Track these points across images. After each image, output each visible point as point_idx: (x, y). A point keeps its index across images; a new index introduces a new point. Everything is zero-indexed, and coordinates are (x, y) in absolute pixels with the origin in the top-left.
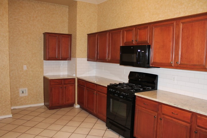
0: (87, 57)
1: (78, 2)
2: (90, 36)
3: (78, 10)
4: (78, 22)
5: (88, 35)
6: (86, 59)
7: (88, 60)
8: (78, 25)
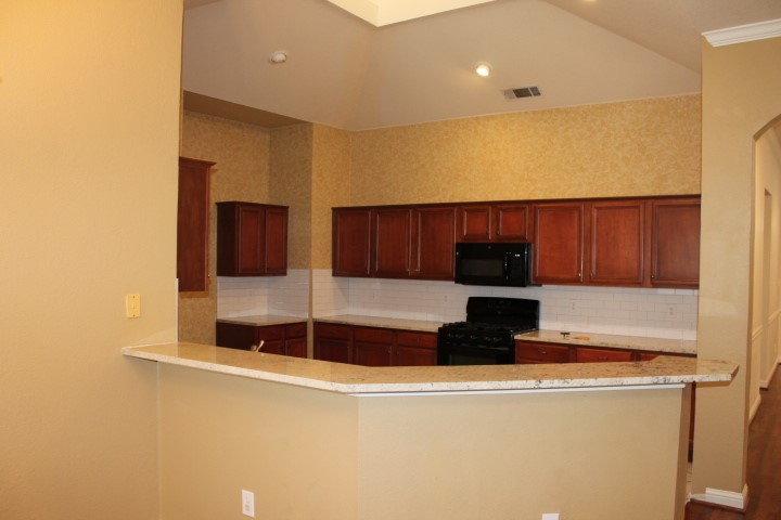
0: (331, 265)
1: (314, 127)
2: (340, 214)
3: (314, 145)
4: (314, 177)
5: (335, 210)
6: (330, 271)
7: (334, 274)
8: (314, 185)
